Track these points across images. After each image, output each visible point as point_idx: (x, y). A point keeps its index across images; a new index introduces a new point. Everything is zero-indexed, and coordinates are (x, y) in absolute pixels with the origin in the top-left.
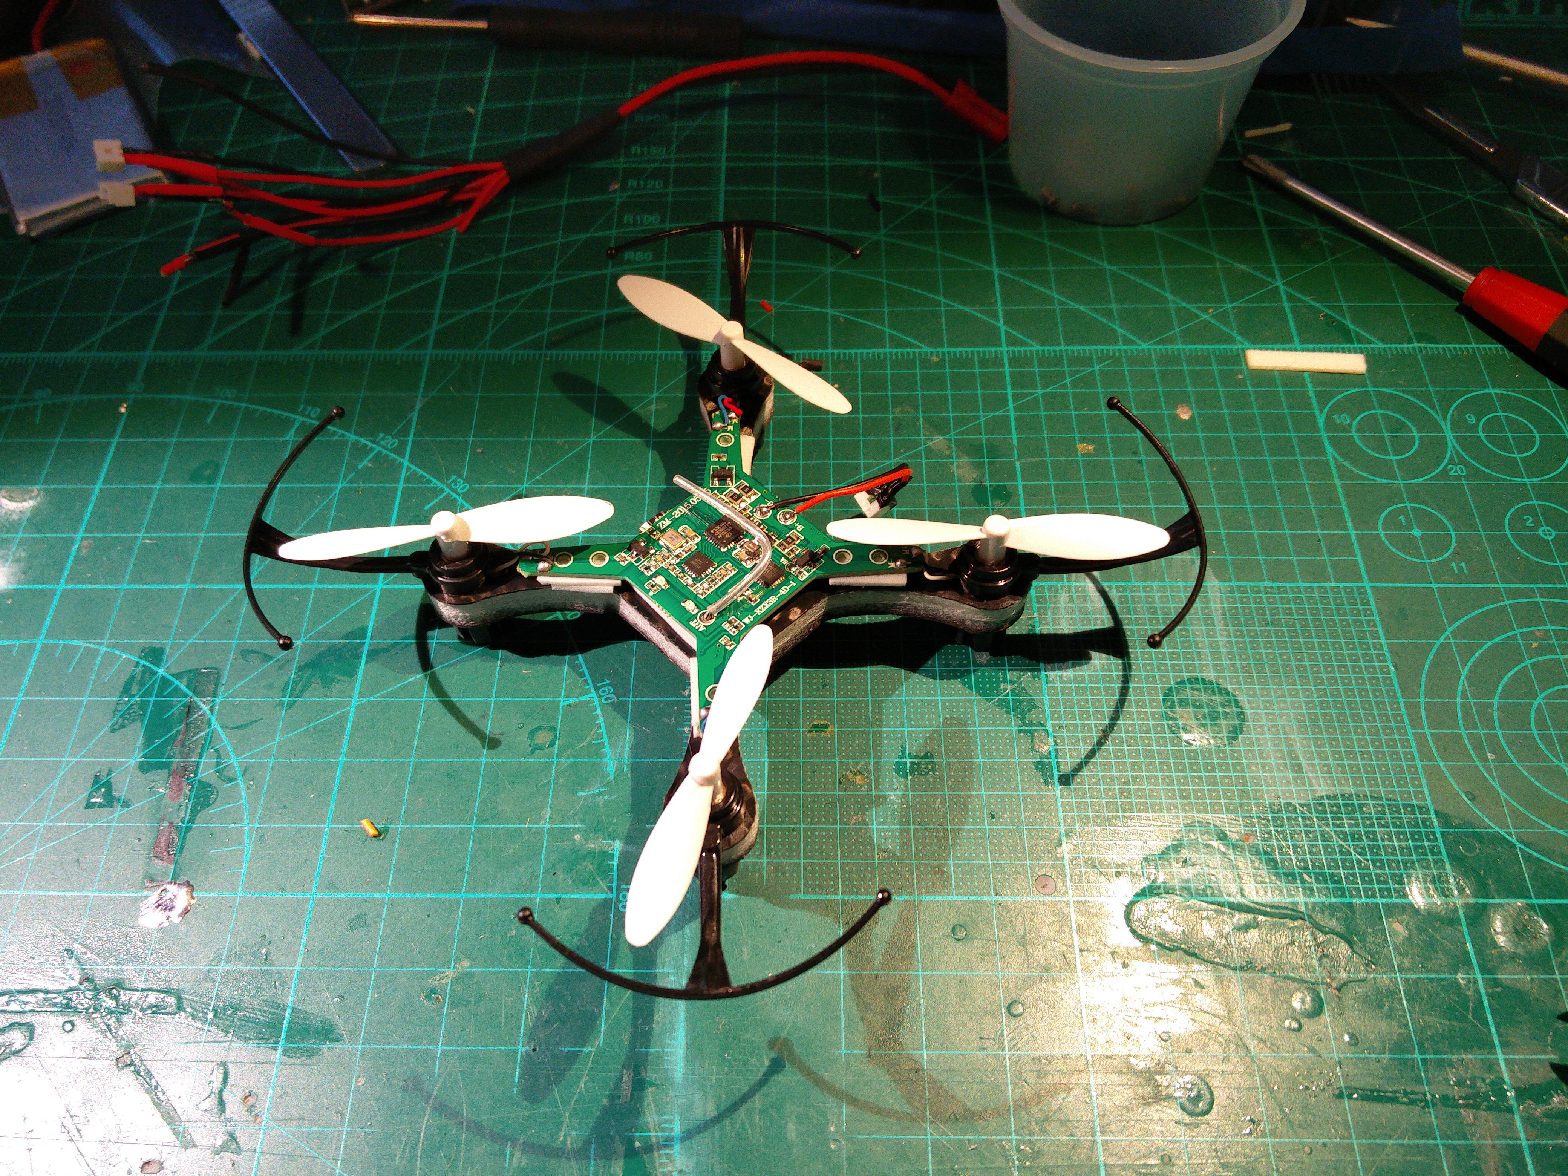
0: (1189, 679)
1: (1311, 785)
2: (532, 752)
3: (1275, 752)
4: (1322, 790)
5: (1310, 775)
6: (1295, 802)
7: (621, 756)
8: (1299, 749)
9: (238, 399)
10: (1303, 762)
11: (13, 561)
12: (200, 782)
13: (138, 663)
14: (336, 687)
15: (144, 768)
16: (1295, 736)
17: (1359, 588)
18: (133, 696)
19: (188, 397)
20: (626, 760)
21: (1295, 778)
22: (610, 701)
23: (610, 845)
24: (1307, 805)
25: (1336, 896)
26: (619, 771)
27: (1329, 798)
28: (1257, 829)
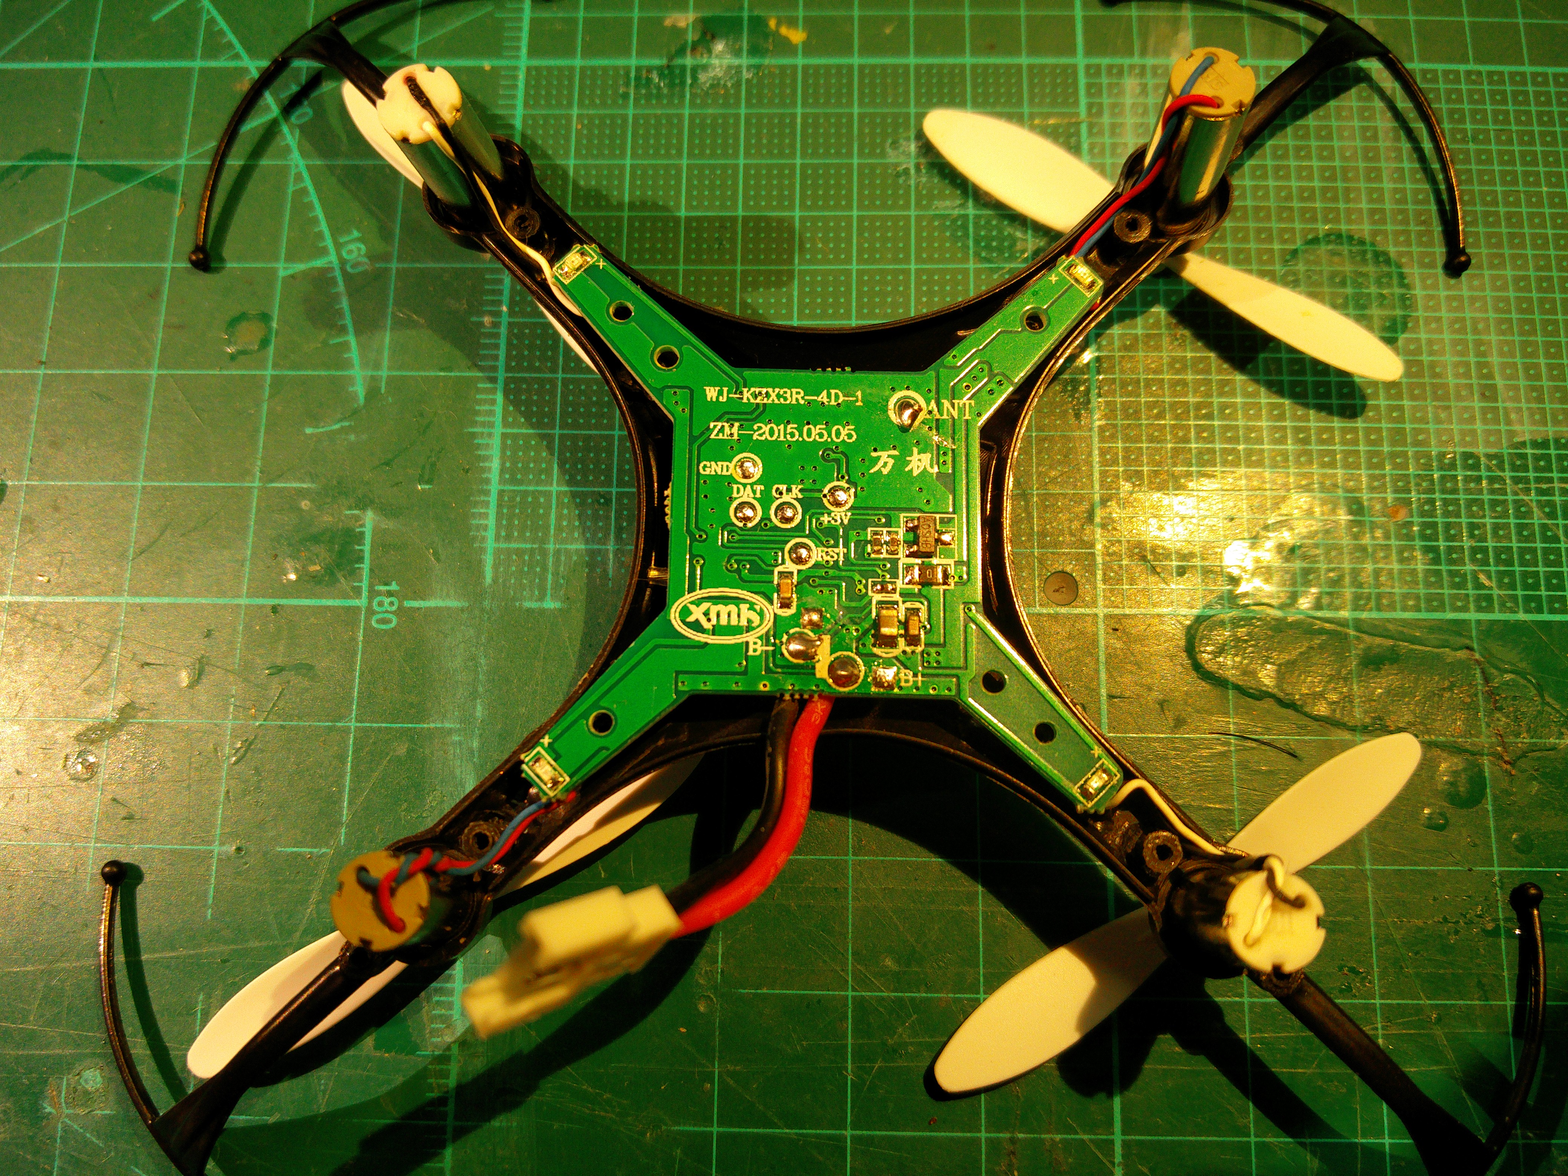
0: (1328, 235)
1: (1509, 422)
3: (1456, 365)
4: (1526, 431)
5: (1509, 405)
6: (1481, 450)
7: (377, 366)
8: (1495, 360)
10: (1499, 382)
16: (1493, 338)
20: (384, 373)
21: (1484, 411)
22: (360, 269)
23: (357, 518)
24: (1498, 457)
25: (1527, 611)
26: (372, 392)
27: (1535, 444)
28: (1414, 496)
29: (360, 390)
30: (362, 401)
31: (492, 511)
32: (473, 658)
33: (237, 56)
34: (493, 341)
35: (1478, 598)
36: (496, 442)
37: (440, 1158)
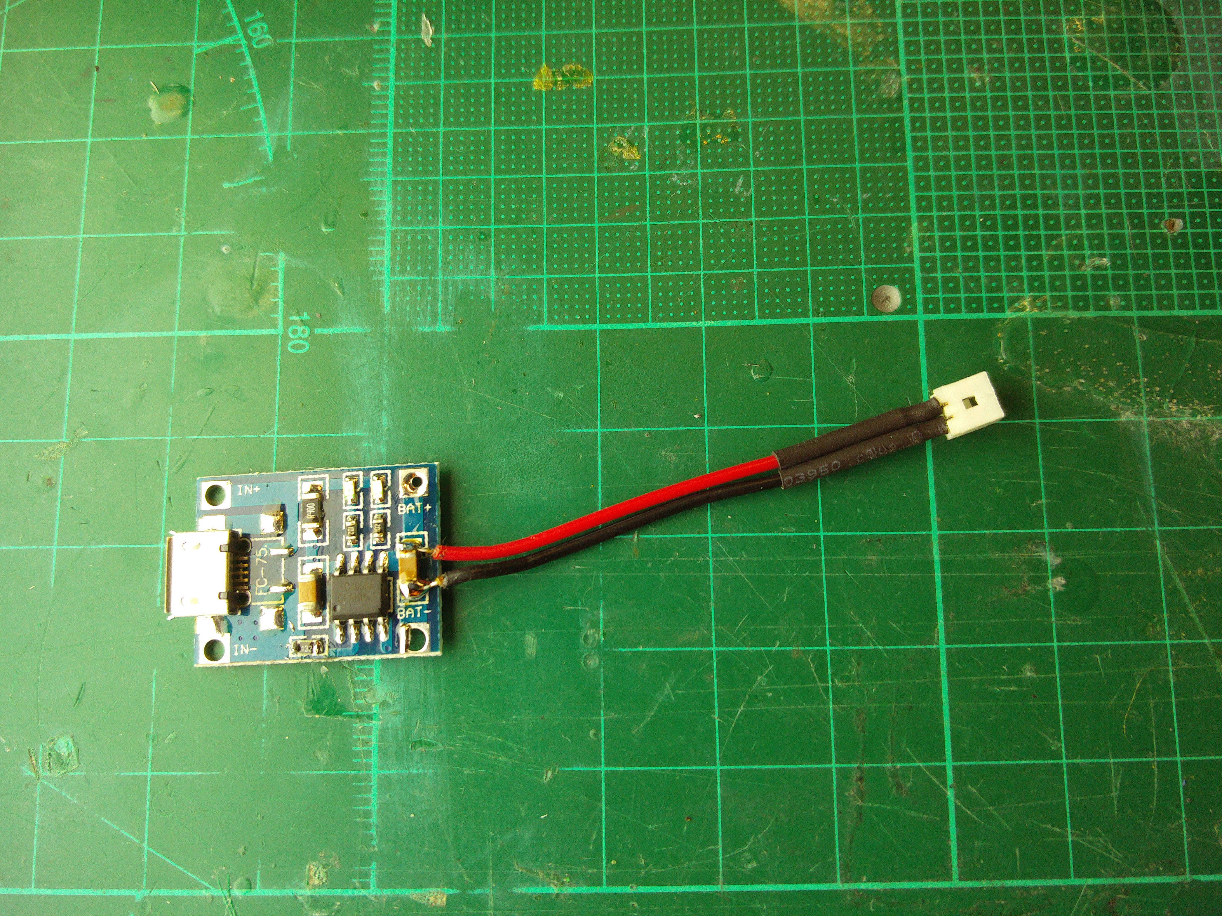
7: (283, 128)
20: (289, 134)
22: (264, 45)
23: (271, 259)
26: (280, 150)
28: (1187, 210)
29: (268, 148)
30: (271, 159)
31: (387, 249)
32: (378, 376)
34: (382, 102)
36: (388, 189)
37: (367, 802)
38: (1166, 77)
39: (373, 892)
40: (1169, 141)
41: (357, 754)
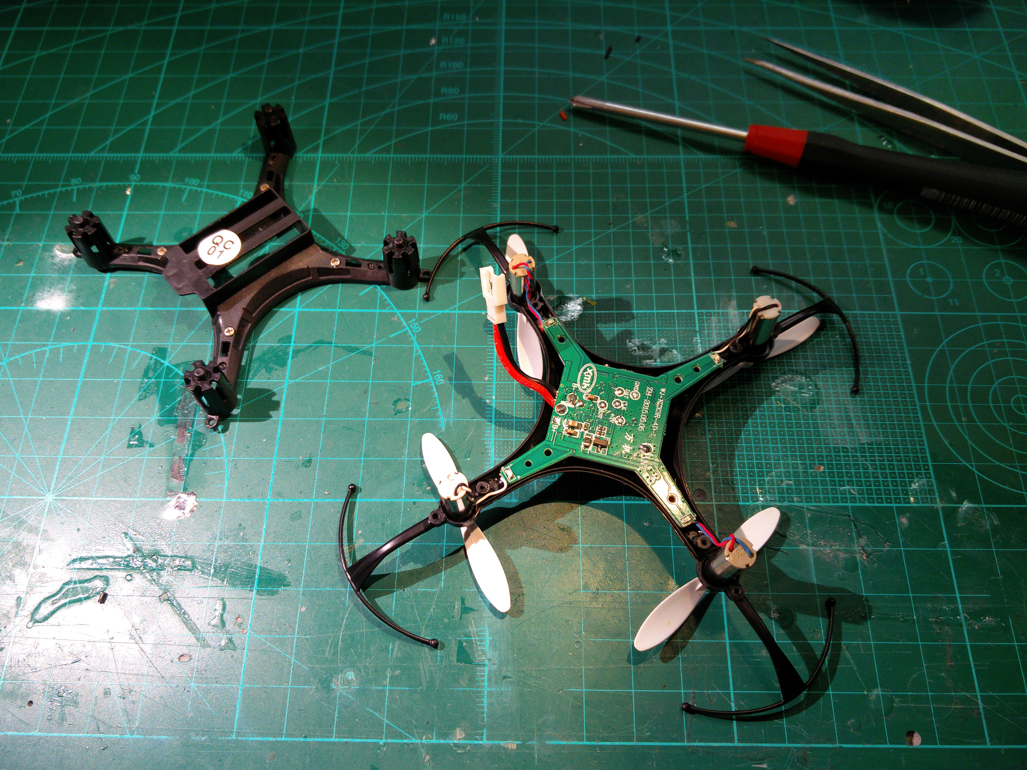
0: (788, 371)
1: (858, 436)
2: (395, 414)
3: (838, 416)
4: (864, 439)
5: (858, 430)
6: (848, 446)
7: (449, 417)
8: (852, 414)
9: (200, 186)
10: (854, 422)
11: (68, 292)
12: (196, 431)
13: (151, 358)
14: (274, 373)
15: (160, 423)
17: (893, 315)
18: (151, 378)
19: (169, 184)
20: (451, 420)
21: (849, 432)
22: (441, 383)
24: (855, 448)
25: (869, 502)
26: (448, 427)
27: (868, 444)
28: (825, 462)
29: (443, 426)
30: (444, 429)
33: (392, 308)
34: (490, 409)
35: (851, 498)
36: (493, 444)
37: (483, 702)
38: (815, 408)
39: (485, 742)
40: (817, 434)
41: (478, 682)
